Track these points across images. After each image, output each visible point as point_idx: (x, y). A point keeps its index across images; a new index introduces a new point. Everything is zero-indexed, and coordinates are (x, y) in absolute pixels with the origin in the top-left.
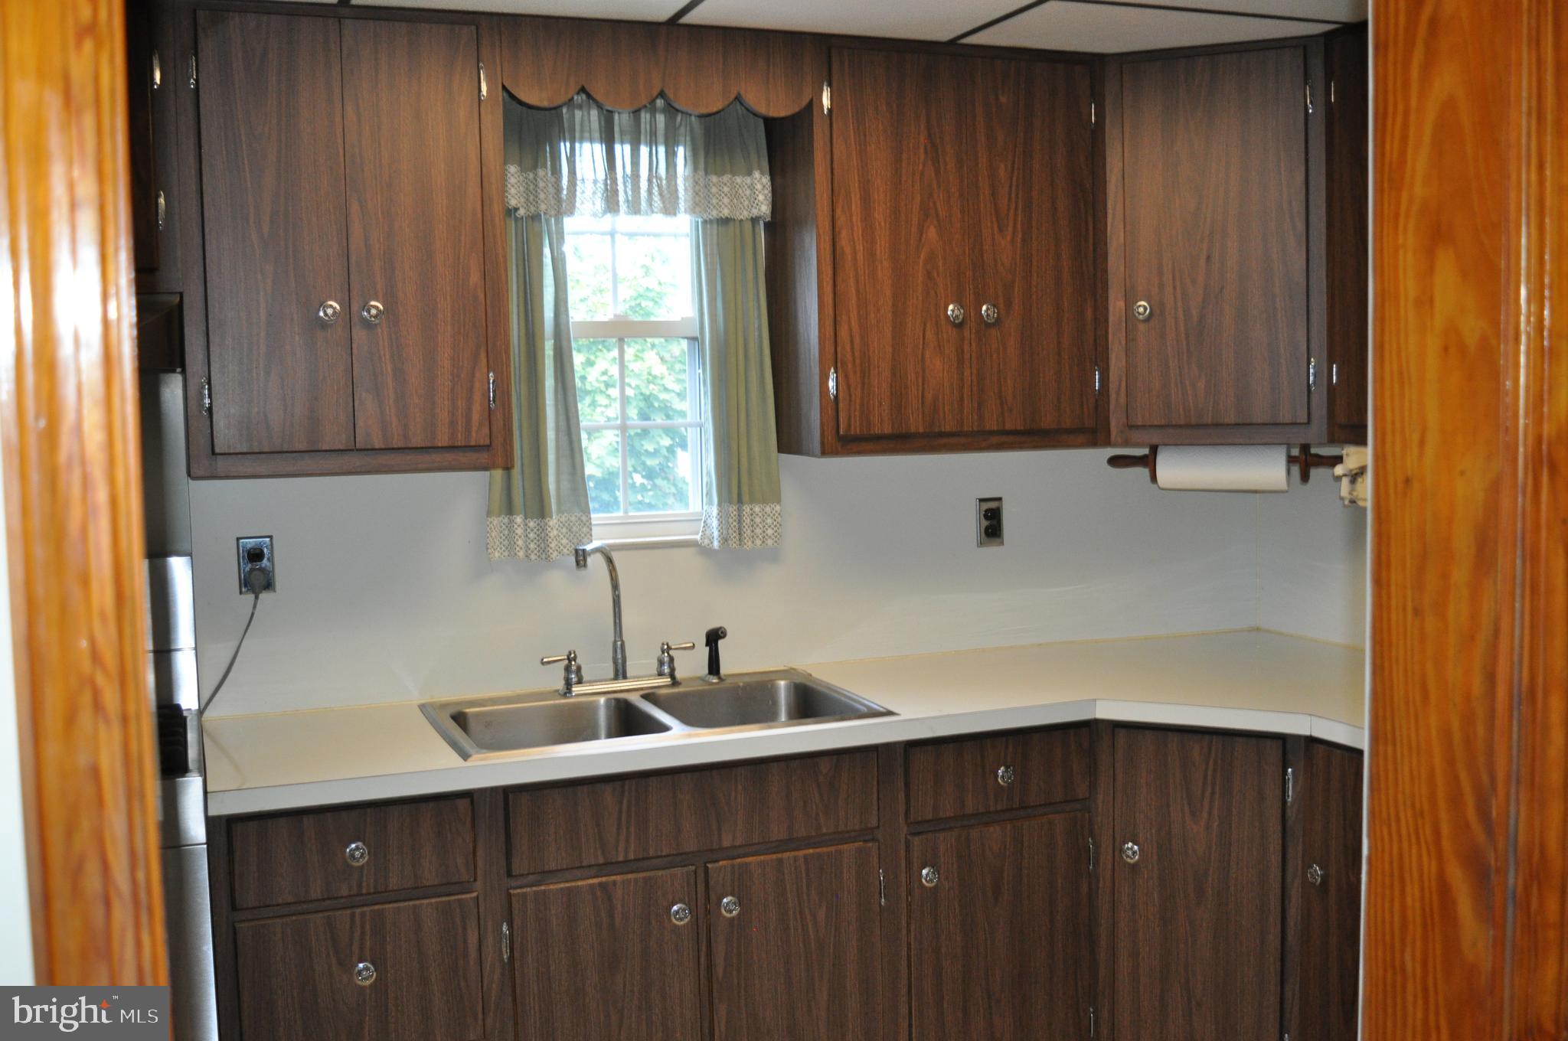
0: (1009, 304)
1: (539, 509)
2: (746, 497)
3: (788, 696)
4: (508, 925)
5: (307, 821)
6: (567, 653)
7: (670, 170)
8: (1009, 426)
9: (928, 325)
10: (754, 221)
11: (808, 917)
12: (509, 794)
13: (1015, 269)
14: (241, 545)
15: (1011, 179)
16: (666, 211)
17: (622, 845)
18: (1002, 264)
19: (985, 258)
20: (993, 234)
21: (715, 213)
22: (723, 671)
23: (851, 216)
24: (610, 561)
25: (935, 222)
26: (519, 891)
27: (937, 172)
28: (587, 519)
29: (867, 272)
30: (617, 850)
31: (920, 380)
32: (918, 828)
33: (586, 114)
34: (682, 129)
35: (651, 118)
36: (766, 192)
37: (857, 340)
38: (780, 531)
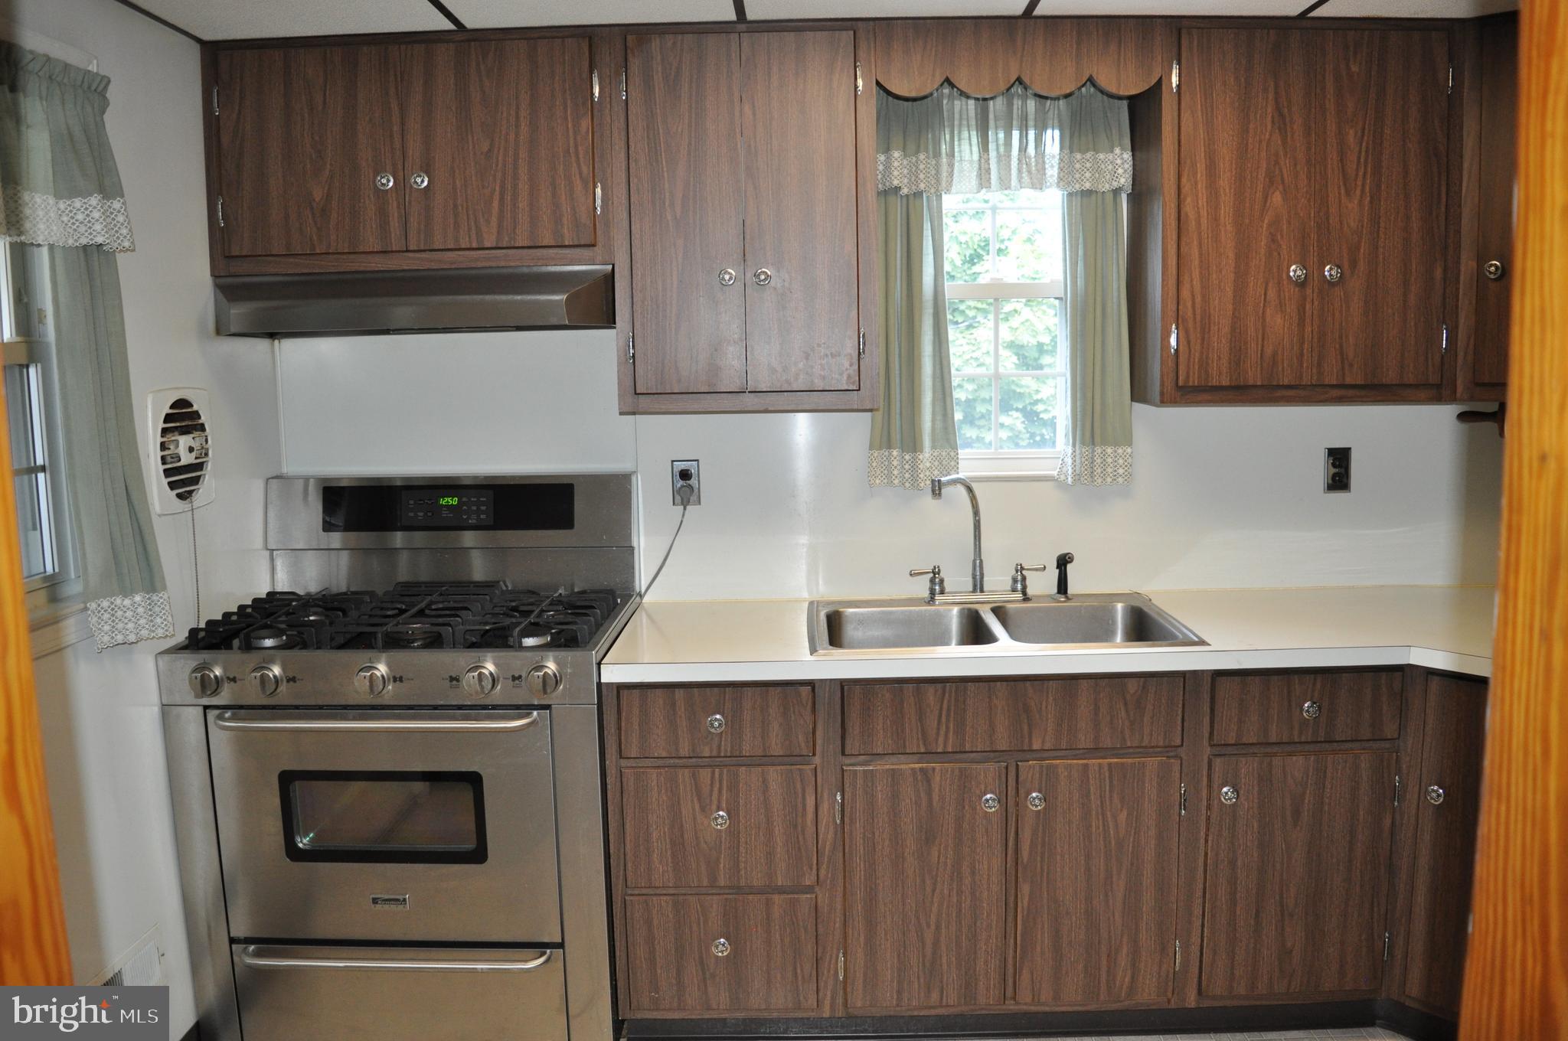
0: (1354, 264)
1: (912, 444)
2: (1098, 439)
3: (1123, 618)
4: (841, 795)
5: (679, 694)
6: (932, 567)
7: (1038, 150)
8: (1348, 381)
9: (1270, 285)
10: (1116, 192)
11: (1109, 819)
12: (845, 687)
13: (1362, 231)
14: (675, 466)
15: (1361, 145)
16: (1033, 185)
17: (941, 740)
18: (1349, 226)
19: (1331, 221)
20: (1340, 198)
21: (1077, 186)
22: (1070, 591)
23: (1196, 183)
24: (970, 490)
25: (1281, 188)
26: (851, 768)
27: (1284, 142)
28: (955, 454)
29: (1210, 236)
30: (937, 743)
31: (1260, 337)
32: (1221, 749)
33: (964, 103)
34: (1051, 112)
35: (1022, 104)
36: (1126, 166)
37: (1198, 299)
38: (1130, 470)
